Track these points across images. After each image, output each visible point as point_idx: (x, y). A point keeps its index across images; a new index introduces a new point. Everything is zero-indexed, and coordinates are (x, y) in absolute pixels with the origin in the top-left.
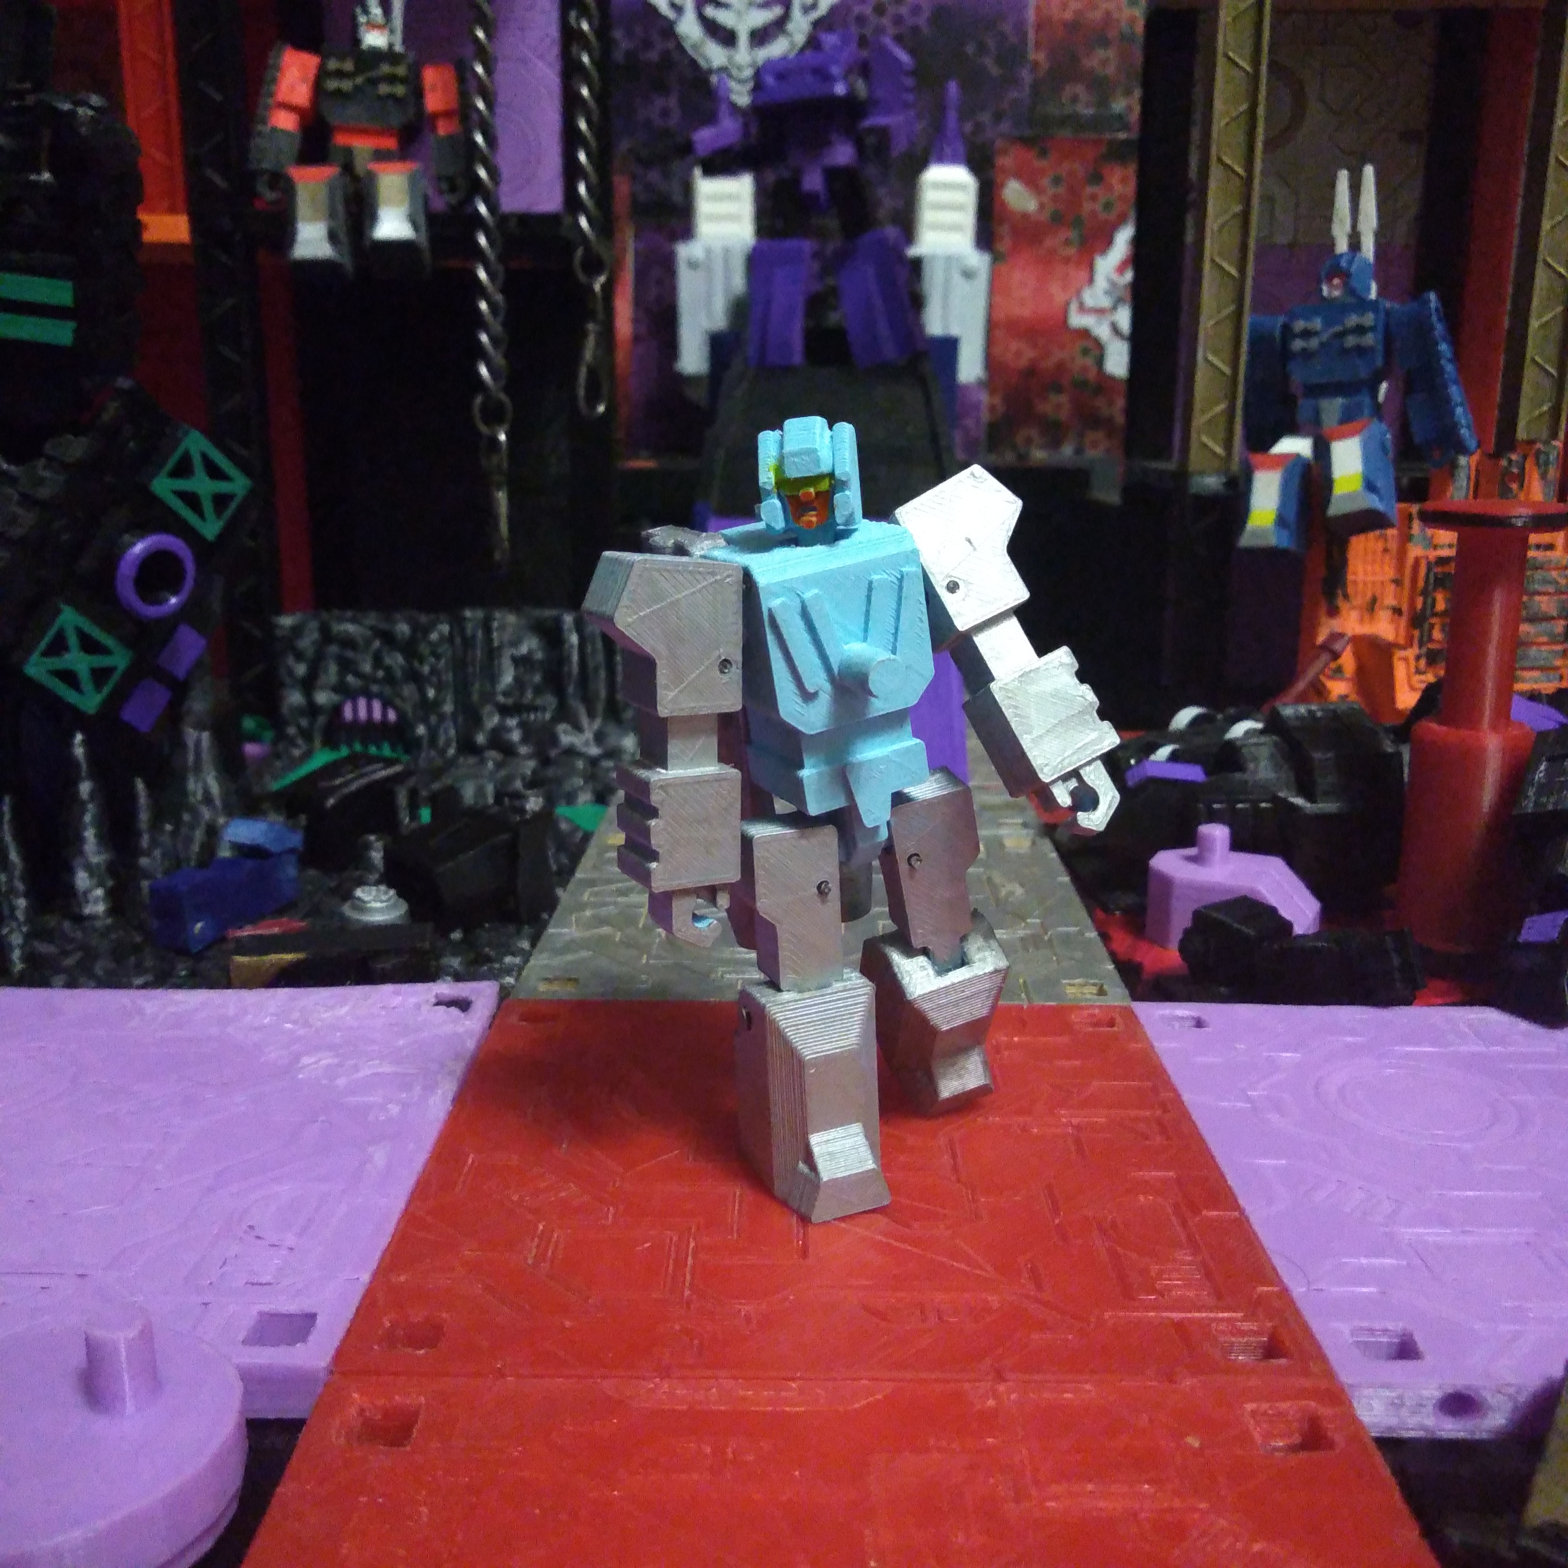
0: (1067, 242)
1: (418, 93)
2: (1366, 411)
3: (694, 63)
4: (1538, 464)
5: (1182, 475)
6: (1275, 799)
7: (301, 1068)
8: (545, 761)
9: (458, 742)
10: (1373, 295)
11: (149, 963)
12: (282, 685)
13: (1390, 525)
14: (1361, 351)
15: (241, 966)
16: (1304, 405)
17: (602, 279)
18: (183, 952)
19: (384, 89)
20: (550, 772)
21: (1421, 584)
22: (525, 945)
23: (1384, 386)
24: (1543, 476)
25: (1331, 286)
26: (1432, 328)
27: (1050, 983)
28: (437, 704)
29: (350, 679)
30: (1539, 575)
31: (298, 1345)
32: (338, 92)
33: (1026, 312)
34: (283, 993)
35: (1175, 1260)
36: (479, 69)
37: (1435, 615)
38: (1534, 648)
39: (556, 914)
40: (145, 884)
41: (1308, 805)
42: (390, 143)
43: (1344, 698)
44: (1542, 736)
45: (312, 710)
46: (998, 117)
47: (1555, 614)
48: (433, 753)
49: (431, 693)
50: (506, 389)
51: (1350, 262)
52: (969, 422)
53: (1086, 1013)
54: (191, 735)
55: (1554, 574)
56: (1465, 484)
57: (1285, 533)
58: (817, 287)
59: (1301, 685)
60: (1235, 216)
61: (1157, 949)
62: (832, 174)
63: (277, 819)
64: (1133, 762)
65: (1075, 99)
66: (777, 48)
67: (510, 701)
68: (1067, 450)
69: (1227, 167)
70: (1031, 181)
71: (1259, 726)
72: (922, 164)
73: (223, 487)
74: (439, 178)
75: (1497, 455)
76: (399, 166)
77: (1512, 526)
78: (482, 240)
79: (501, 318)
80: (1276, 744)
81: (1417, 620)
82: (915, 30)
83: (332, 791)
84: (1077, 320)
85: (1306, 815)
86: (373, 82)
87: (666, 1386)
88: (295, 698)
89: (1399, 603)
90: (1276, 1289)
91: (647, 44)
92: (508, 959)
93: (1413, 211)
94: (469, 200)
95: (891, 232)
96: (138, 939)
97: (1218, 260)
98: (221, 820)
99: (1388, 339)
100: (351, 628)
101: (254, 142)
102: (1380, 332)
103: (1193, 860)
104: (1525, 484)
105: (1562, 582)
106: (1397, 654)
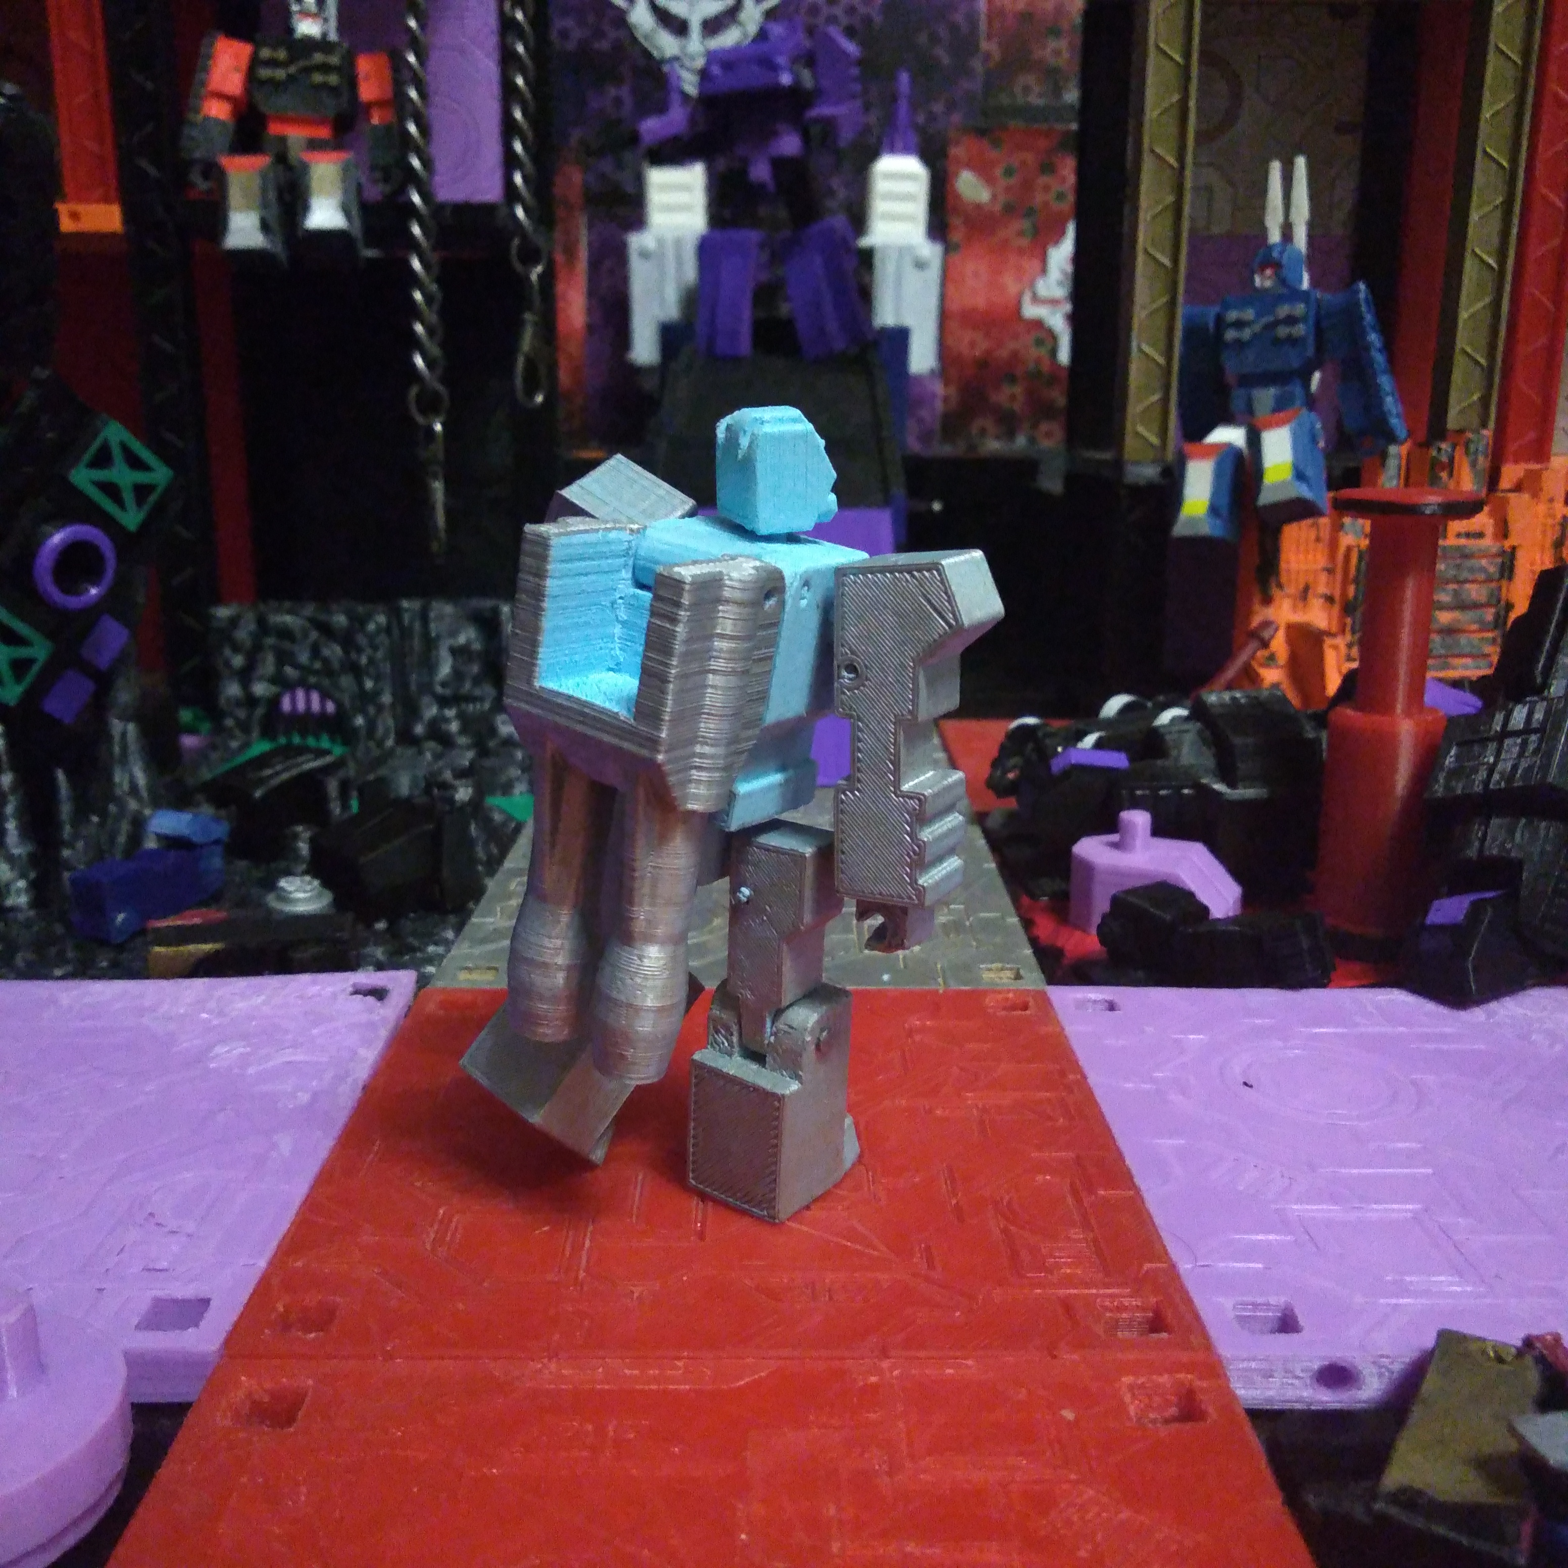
0: (1021, 234)
1: (352, 82)
2: (1298, 403)
3: (647, 54)
4: (1467, 453)
5: (1118, 464)
6: (1197, 785)
7: (213, 1058)
8: (483, 752)
9: (396, 733)
10: (1305, 284)
11: (70, 954)
12: (220, 676)
13: (1322, 513)
14: (1292, 341)
15: (159, 957)
16: (1238, 395)
17: (539, 269)
18: (104, 943)
19: (318, 78)
20: (488, 763)
21: (1352, 573)
22: (450, 934)
23: (1317, 376)
24: (1474, 464)
25: (1263, 278)
26: (1362, 318)
27: (967, 969)
28: (377, 693)
29: (289, 670)
30: (1468, 563)
31: (190, 1330)
32: (271, 81)
33: (980, 302)
34: (200, 984)
35: (1068, 1239)
36: (412, 59)
38: (1466, 636)
39: (483, 902)
40: (66, 875)
41: (1229, 791)
42: (324, 133)
43: (1276, 686)
44: (1452, 721)
45: (251, 701)
46: (951, 106)
47: (1485, 602)
48: (371, 744)
49: (369, 684)
50: (443, 380)
51: (1281, 253)
52: (924, 413)
53: (1000, 997)
54: (116, 726)
55: (1484, 562)
56: (1395, 472)
57: (1218, 522)
58: (764, 277)
59: (1230, 673)
60: (1166, 208)
61: (1078, 934)
62: (779, 164)
63: (207, 810)
64: (1060, 749)
65: (1027, 89)
66: (729, 38)
67: (448, 692)
68: (1021, 441)
69: (1159, 157)
70: (984, 170)
71: (1184, 712)
72: (874, 155)
73: (141, 477)
74: (373, 168)
75: (1426, 445)
76: (334, 155)
77: (1423, 513)
78: (416, 230)
79: (436, 307)
80: (1200, 733)
81: (1349, 609)
82: (868, 21)
83: (261, 781)
84: (1030, 311)
85: (1228, 801)
86: (308, 70)
87: (553, 1366)
88: (233, 689)
89: (1331, 591)
90: (1164, 1265)
91: (599, 34)
92: (431, 949)
93: (1350, 203)
94: (402, 190)
95: (839, 222)
96: (59, 929)
97: (1151, 250)
98: (147, 812)
99: (1319, 331)
100: (288, 619)
101: (187, 131)
102: (1311, 322)
103: (1115, 846)
104: (1455, 472)
105: (1492, 569)
106: (1328, 642)
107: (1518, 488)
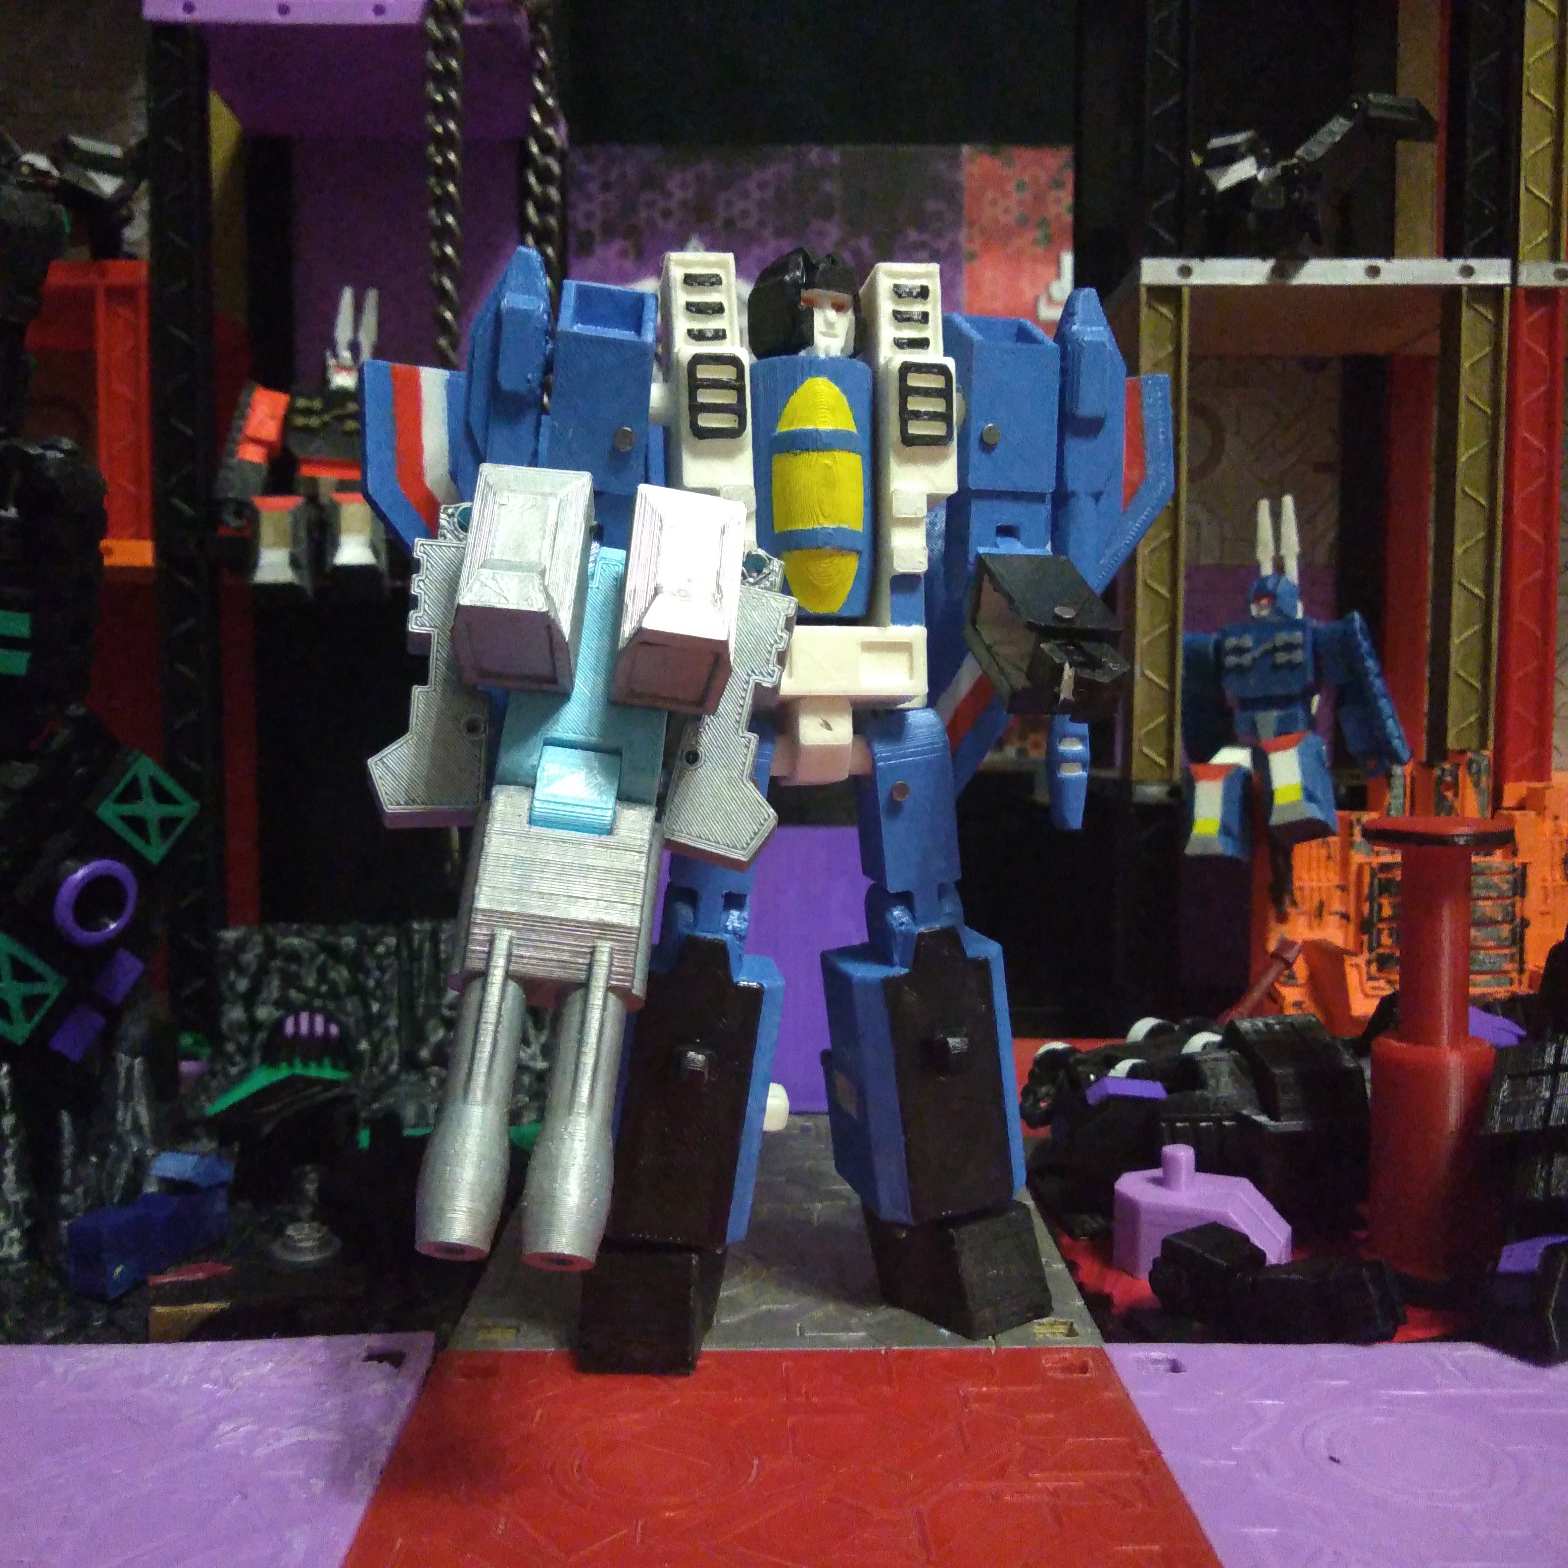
2: (1301, 726)
4: (1470, 773)
5: (1125, 784)
6: (1238, 1117)
7: (218, 1437)
9: (400, 1058)
10: (1300, 614)
11: (63, 1312)
12: (223, 1001)
13: (1333, 834)
14: (1291, 666)
15: (161, 1316)
16: (1240, 717)
18: (101, 1299)
19: (352, 425)
21: (1366, 891)
23: (1316, 700)
24: (1477, 784)
25: (1259, 607)
26: (1359, 646)
28: (382, 1017)
29: (293, 994)
30: (1480, 880)
32: (306, 429)
34: (202, 1348)
37: (1381, 920)
38: (1482, 952)
40: (64, 1224)
41: (1273, 1123)
42: (354, 474)
43: (1298, 1007)
45: (253, 1025)
47: (1500, 919)
48: (376, 1070)
49: (375, 1007)
51: (1277, 584)
53: (1056, 1356)
54: (123, 1060)
55: (1496, 879)
56: (1401, 791)
57: (1229, 841)
59: (1256, 995)
60: (1164, 542)
61: (1126, 1278)
63: (208, 1145)
64: (1092, 1077)
67: (455, 1014)
68: (1010, 752)
71: (1217, 1038)
73: (169, 810)
75: (1429, 765)
76: (359, 497)
77: (1455, 844)
80: (1236, 1060)
81: (1366, 926)
83: (268, 1117)
85: (1270, 1133)
86: (341, 419)
88: (236, 1014)
89: (1348, 908)
93: (1331, 535)
96: (53, 1284)
97: (1149, 581)
98: (150, 1152)
99: (1317, 656)
100: (296, 941)
101: (222, 474)
102: (1309, 647)
103: (1159, 1182)
104: (1460, 792)
105: (1505, 887)
106: (1349, 961)
107: (1521, 806)
